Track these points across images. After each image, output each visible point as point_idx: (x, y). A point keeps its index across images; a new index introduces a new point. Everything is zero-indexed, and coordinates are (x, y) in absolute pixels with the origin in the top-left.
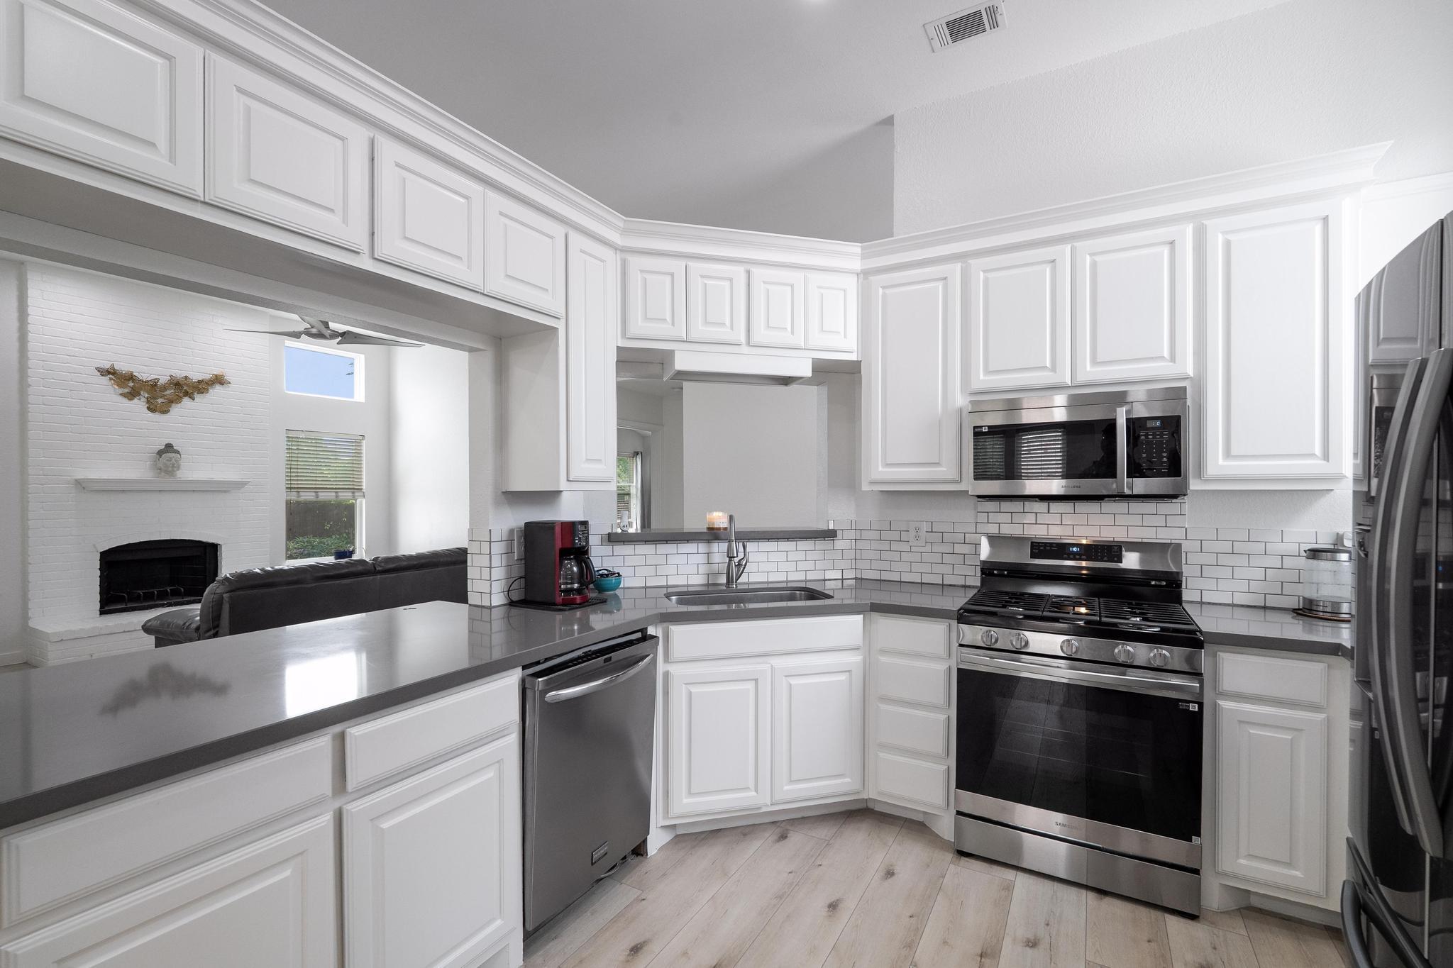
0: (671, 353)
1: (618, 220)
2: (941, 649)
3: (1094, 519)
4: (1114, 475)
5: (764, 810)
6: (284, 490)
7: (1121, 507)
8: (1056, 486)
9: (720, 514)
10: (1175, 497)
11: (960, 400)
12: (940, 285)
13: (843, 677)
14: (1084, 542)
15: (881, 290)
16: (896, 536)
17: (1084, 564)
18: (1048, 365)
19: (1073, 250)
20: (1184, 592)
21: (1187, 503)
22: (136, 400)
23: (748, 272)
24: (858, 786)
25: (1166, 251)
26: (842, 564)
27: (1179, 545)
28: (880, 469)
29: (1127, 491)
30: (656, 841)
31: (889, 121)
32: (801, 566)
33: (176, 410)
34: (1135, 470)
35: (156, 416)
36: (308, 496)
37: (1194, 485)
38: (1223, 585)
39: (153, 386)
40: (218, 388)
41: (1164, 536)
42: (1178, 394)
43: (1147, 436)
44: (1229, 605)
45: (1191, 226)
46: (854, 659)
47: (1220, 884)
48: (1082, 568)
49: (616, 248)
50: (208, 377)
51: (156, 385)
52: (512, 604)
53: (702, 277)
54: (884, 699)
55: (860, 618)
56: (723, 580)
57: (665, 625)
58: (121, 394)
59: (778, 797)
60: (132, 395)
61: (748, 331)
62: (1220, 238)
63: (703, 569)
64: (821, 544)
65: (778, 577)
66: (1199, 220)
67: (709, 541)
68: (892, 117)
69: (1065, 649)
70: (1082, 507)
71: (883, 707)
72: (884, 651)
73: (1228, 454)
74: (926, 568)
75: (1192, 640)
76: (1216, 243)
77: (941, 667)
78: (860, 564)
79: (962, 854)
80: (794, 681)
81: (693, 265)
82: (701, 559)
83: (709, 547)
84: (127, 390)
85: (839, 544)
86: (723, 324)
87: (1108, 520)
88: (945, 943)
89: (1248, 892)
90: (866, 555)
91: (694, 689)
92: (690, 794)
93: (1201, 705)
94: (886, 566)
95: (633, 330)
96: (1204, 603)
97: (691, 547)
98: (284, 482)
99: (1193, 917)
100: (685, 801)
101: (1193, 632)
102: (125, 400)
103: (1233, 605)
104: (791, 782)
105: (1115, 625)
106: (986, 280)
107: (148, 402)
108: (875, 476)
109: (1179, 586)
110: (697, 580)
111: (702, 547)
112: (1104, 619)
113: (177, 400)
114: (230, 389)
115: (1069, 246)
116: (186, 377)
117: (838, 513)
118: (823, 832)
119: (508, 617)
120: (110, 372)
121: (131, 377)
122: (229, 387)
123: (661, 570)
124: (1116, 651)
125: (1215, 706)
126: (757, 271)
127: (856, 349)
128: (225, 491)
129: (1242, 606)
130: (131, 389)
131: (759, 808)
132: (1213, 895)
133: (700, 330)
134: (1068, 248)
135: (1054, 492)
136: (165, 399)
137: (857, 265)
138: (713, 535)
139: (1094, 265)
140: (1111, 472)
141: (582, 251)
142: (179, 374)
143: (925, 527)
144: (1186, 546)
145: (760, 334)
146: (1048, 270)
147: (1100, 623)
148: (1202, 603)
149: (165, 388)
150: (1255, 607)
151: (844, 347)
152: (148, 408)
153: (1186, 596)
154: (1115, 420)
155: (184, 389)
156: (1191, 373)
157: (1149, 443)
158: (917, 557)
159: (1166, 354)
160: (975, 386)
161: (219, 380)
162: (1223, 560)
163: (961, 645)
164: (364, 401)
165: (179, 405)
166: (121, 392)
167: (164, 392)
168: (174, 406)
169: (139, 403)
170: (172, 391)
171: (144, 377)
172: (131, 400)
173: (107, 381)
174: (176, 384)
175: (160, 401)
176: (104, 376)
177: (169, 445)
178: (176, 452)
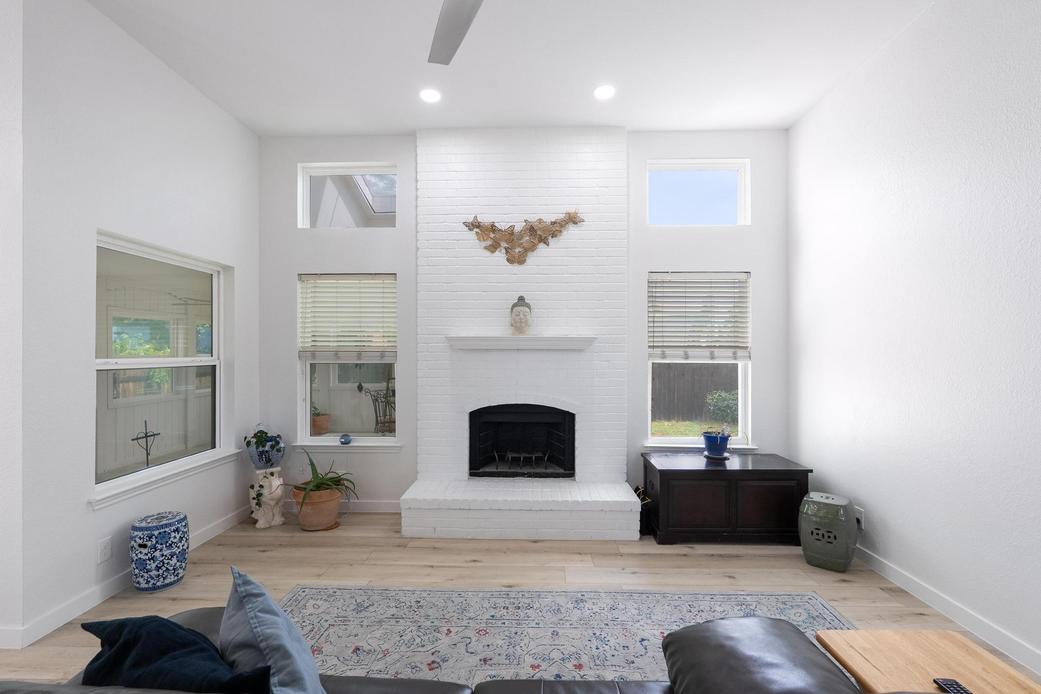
6: (648, 349)
22: (497, 253)
33: (532, 258)
35: (516, 268)
36: (675, 358)
39: (510, 236)
51: (512, 233)
58: (485, 248)
60: (493, 248)
84: (489, 242)
98: (647, 339)
102: (488, 253)
107: (507, 252)
113: (533, 248)
116: (540, 221)
120: (474, 225)
121: (493, 228)
122: (583, 225)
128: (579, 350)
130: (492, 241)
136: (522, 248)
142: (533, 218)
149: (521, 235)
152: (508, 260)
155: (541, 233)
161: (573, 219)
164: (750, 224)
165: (535, 253)
166: (485, 245)
167: (520, 240)
168: (530, 254)
169: (500, 256)
170: (528, 238)
171: (502, 226)
172: (493, 252)
173: (472, 235)
174: (531, 229)
175: (517, 250)
176: (470, 230)
177: (521, 299)
178: (528, 306)
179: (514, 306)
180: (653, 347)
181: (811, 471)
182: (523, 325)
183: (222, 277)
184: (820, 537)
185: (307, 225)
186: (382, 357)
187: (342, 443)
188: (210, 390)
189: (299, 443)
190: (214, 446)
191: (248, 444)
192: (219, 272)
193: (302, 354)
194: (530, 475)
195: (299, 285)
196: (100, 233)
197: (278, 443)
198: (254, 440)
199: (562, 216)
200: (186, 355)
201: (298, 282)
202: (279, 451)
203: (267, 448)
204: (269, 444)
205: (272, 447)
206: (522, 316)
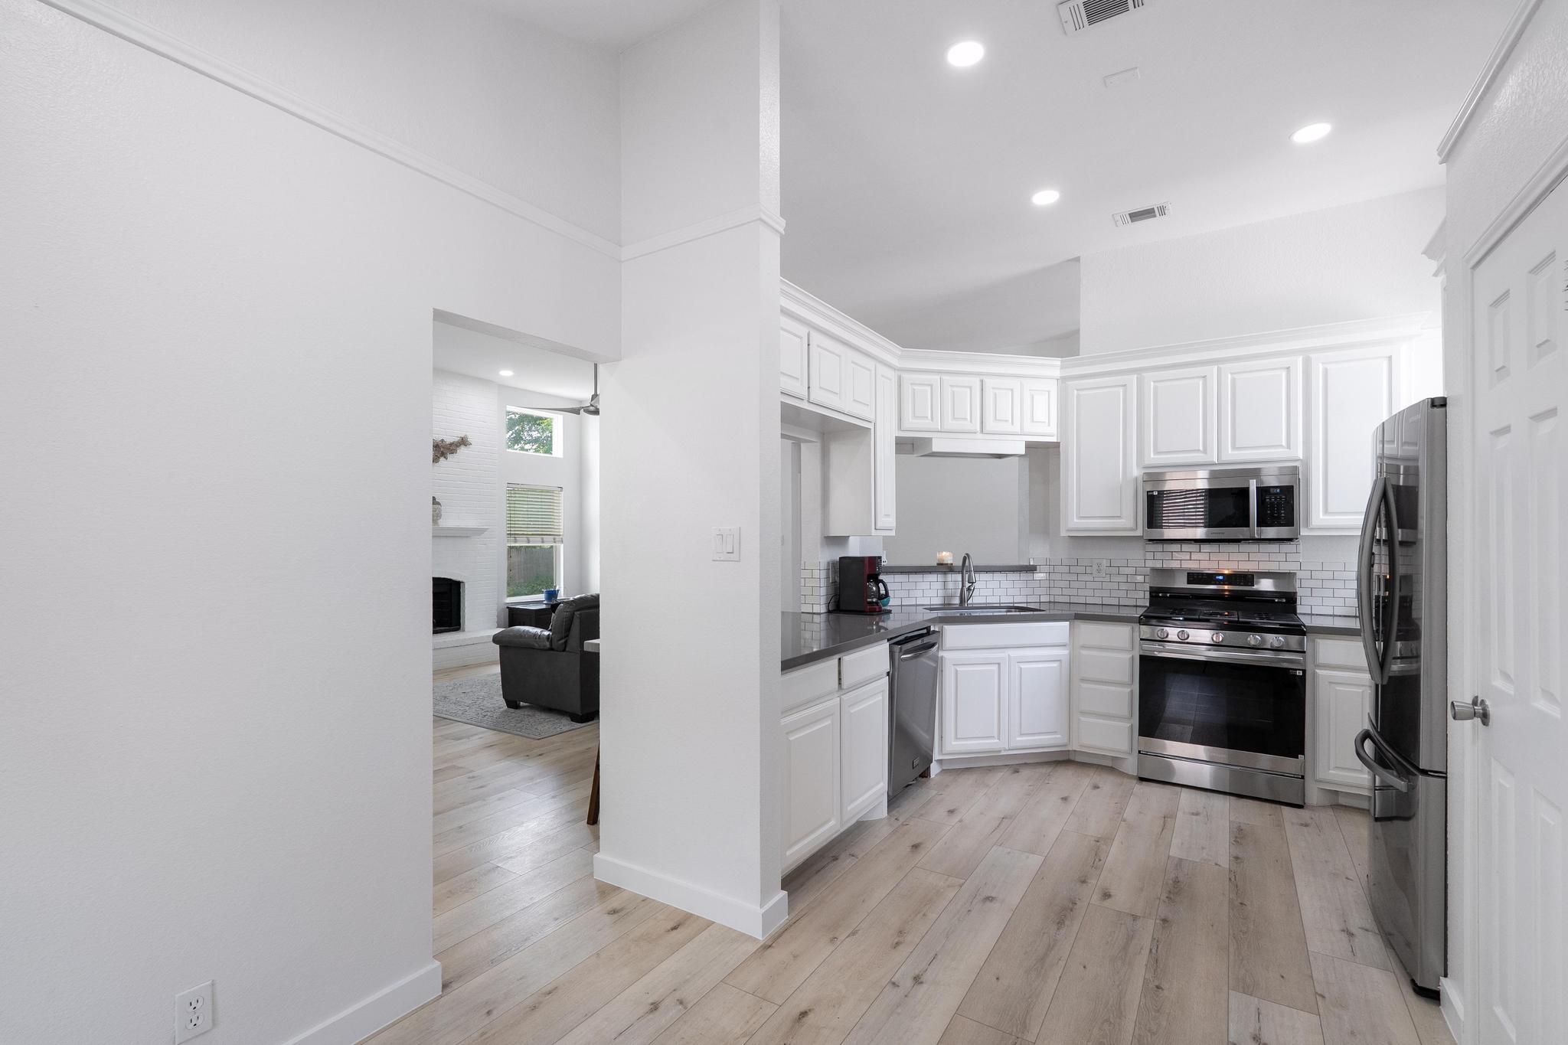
0: (930, 440)
1: (897, 349)
2: (1126, 644)
3: (1233, 557)
4: (1247, 525)
5: (1003, 753)
6: (506, 536)
7: (1254, 547)
8: (1200, 533)
9: (948, 554)
10: (1290, 540)
11: (1136, 472)
12: (1121, 390)
13: (1055, 665)
14: (1226, 572)
15: (1075, 391)
16: (1081, 570)
17: (1226, 587)
18: (1201, 448)
19: (1219, 370)
20: (1298, 607)
21: (1302, 545)
23: (982, 381)
24: (1065, 741)
25: (1284, 374)
26: (1038, 591)
27: (1295, 574)
28: (1075, 520)
29: (1256, 536)
30: (935, 769)
31: (1077, 259)
32: (1011, 592)
33: (436, 467)
34: (1262, 522)
36: (522, 543)
37: (1304, 532)
38: (1326, 602)
40: (463, 448)
41: (1285, 568)
42: (1294, 471)
43: (1270, 499)
44: (1331, 615)
45: (1301, 358)
46: (1063, 652)
47: (1319, 788)
48: (1225, 590)
49: (894, 369)
50: (457, 439)
52: (829, 612)
53: (951, 386)
54: (1083, 680)
55: (1067, 623)
56: (957, 601)
57: (941, 625)
59: (1013, 745)
61: (982, 423)
62: (1321, 367)
63: (941, 593)
64: (1024, 576)
65: (993, 600)
66: (1307, 355)
67: (945, 573)
68: (1079, 257)
69: (1215, 639)
70: (1224, 547)
71: (1084, 685)
72: (1084, 647)
73: (1326, 511)
74: (1106, 593)
75: (1299, 630)
76: (1318, 370)
77: (1127, 656)
78: (1054, 591)
79: (1142, 779)
80: (1023, 666)
81: (945, 377)
82: (939, 585)
83: (945, 577)
85: (1039, 576)
86: (966, 419)
87: (1245, 557)
88: (1140, 813)
89: (1336, 792)
90: (1057, 584)
91: (959, 669)
92: (957, 738)
93: (1304, 671)
94: (1074, 592)
95: (906, 425)
96: (1313, 615)
97: (933, 577)
98: (507, 529)
99: (1300, 807)
100: (953, 743)
101: (1300, 626)
103: (1334, 616)
104: (1022, 735)
105: (1249, 623)
106: (1155, 388)
108: (1071, 525)
109: (1295, 602)
110: (937, 601)
111: (941, 577)
112: (1240, 620)
113: (436, 460)
114: (470, 449)
115: (1216, 367)
116: (442, 440)
117: (1037, 552)
118: (1044, 770)
119: (828, 621)
123: (912, 593)
124: (1249, 639)
125: (1314, 673)
126: (988, 381)
127: (1056, 433)
129: (1340, 616)
131: (1000, 751)
132: (1313, 796)
133: (951, 424)
134: (1215, 368)
135: (1198, 537)
137: (1057, 373)
138: (944, 568)
139: (1234, 381)
140: (1245, 522)
141: (853, 362)
143: (1105, 563)
144: (1299, 575)
145: (990, 425)
146: (1201, 383)
147: (1238, 622)
148: (1312, 614)
150: (1349, 616)
151: (1047, 432)
153: (1300, 609)
154: (1248, 488)
155: (441, 450)
156: (1300, 456)
157: (1272, 504)
158: (1098, 585)
159: (1284, 443)
160: (1147, 462)
161: (463, 442)
162: (1326, 584)
163: (1141, 639)
164: (562, 457)
165: (438, 464)
177: (434, 498)
180: (510, 534)
199: (459, 439)
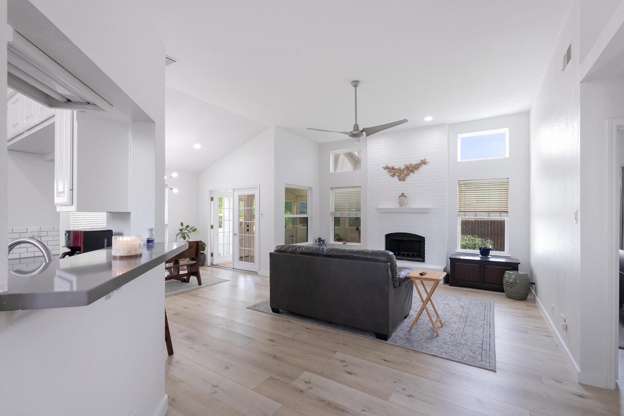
22: (395, 177)
33: (408, 179)
35: (402, 182)
39: (400, 171)
40: (423, 166)
58: (390, 176)
60: (393, 176)
84: (392, 174)
102: (391, 177)
107: (398, 177)
113: (408, 174)
114: (428, 166)
116: (411, 164)
120: (387, 168)
121: (393, 169)
122: (428, 164)
136: (404, 175)
142: (408, 163)
149: (403, 171)
152: (399, 180)
155: (411, 169)
161: (424, 162)
164: (508, 157)
165: (409, 176)
166: (390, 175)
167: (403, 172)
168: (407, 177)
169: (396, 178)
170: (406, 171)
171: (396, 167)
172: (393, 177)
173: (386, 171)
174: (407, 168)
175: (402, 176)
176: (385, 169)
177: (403, 194)
178: (405, 197)
179: (400, 196)
180: (460, 211)
181: (520, 263)
182: (403, 203)
183: (309, 190)
184: (508, 286)
185: (333, 172)
186: (356, 215)
187: (343, 244)
188: (306, 227)
189: (331, 243)
190: (307, 241)
191: (316, 241)
192: (309, 189)
193: (331, 213)
194: (408, 260)
195: (331, 191)
196: (285, 184)
197: (324, 242)
198: (318, 241)
199: (419, 162)
200: (297, 214)
201: (330, 190)
202: (324, 244)
203: (321, 243)
204: (322, 242)
205: (323, 243)
206: (402, 200)
